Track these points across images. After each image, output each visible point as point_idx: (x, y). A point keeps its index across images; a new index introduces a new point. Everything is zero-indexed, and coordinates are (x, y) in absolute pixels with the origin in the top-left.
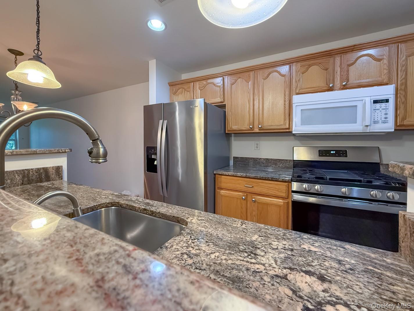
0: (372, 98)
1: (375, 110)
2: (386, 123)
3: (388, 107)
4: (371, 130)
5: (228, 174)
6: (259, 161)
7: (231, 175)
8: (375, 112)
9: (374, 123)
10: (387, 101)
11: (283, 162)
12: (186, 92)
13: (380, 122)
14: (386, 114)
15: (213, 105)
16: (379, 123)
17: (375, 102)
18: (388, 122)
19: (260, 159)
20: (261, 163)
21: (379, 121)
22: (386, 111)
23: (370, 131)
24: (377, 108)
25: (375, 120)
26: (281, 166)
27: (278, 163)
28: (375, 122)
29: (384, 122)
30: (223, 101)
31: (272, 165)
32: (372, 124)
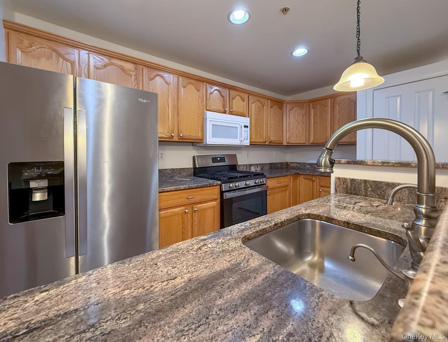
1: (244, 132)
3: (247, 131)
5: (171, 189)
6: (165, 172)
7: (173, 190)
11: (186, 170)
14: (247, 135)
17: (244, 126)
18: (247, 140)
19: (166, 169)
20: (167, 174)
21: (245, 138)
26: (184, 174)
27: (182, 172)
31: (178, 175)
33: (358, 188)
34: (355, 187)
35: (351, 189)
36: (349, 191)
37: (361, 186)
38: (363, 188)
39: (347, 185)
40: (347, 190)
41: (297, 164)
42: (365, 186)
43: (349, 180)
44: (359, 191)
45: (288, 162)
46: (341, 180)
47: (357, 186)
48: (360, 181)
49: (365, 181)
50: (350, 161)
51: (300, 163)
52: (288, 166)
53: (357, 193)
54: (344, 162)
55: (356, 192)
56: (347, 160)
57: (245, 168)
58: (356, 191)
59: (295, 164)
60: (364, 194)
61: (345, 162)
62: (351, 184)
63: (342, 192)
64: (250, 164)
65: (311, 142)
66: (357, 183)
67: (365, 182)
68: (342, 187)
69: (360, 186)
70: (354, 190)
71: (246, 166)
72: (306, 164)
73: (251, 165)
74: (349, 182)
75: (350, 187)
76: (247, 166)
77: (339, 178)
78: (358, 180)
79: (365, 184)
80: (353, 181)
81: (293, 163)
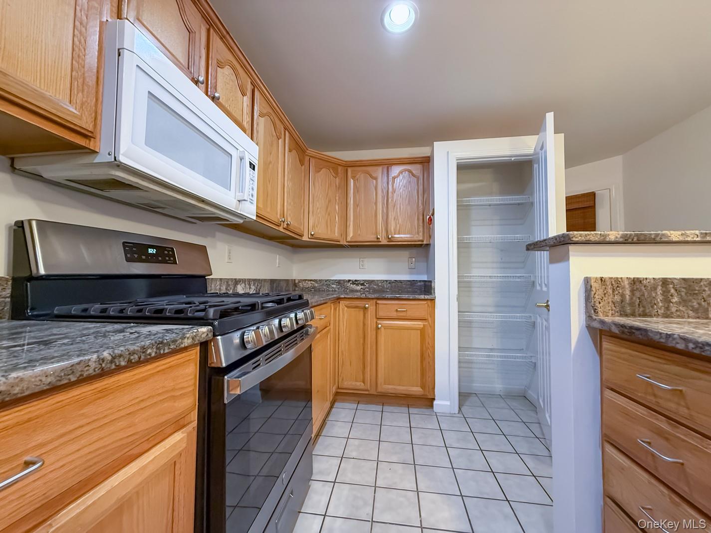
13: (249, 200)
14: (253, 189)
18: (253, 204)
22: (253, 184)
23: (241, 213)
29: (251, 202)
33: (649, 300)
34: (643, 298)
35: (632, 304)
36: (628, 310)
37: (656, 293)
38: (660, 298)
39: (623, 295)
40: (623, 307)
41: (313, 283)
42: (666, 293)
43: (626, 283)
44: (652, 307)
45: (295, 280)
46: (608, 284)
47: (646, 294)
48: (652, 281)
49: (665, 282)
50: (631, 235)
51: (320, 280)
52: (296, 286)
53: (648, 311)
54: (617, 237)
55: (643, 311)
56: (621, 233)
57: (224, 287)
58: (644, 307)
59: (309, 282)
60: (662, 312)
61: (619, 236)
62: (632, 291)
63: (610, 314)
64: (235, 279)
65: (349, 239)
66: (645, 286)
67: (663, 283)
68: (610, 300)
69: (654, 295)
70: (639, 305)
71: (227, 282)
72: (331, 281)
73: (237, 282)
74: (627, 286)
75: (631, 299)
76: (230, 283)
77: (601, 279)
78: (648, 280)
79: (664, 289)
80: (637, 283)
81: (306, 280)
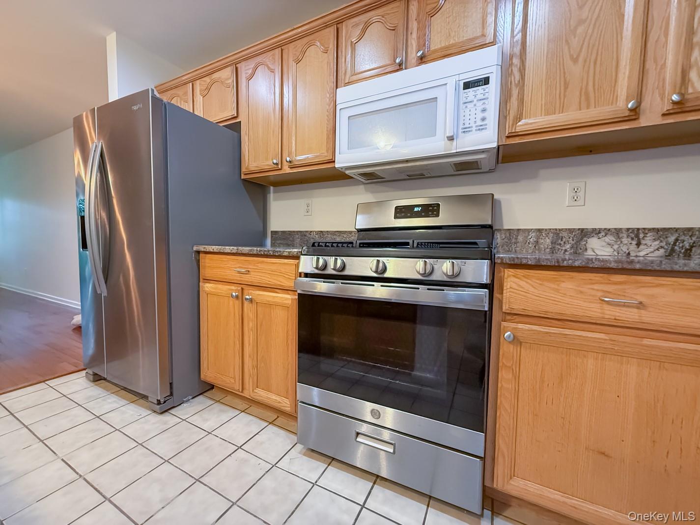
0: (462, 77)
1: (466, 105)
2: (483, 131)
3: (487, 94)
4: (459, 148)
8: (466, 107)
9: (464, 132)
10: (486, 81)
12: (182, 102)
13: (474, 129)
14: (484, 110)
15: (221, 125)
16: (472, 131)
17: (467, 85)
18: (486, 128)
21: (472, 127)
22: (484, 103)
23: (458, 151)
24: (469, 99)
25: (465, 126)
28: (466, 130)
29: (481, 128)
30: (236, 115)
32: (461, 135)
